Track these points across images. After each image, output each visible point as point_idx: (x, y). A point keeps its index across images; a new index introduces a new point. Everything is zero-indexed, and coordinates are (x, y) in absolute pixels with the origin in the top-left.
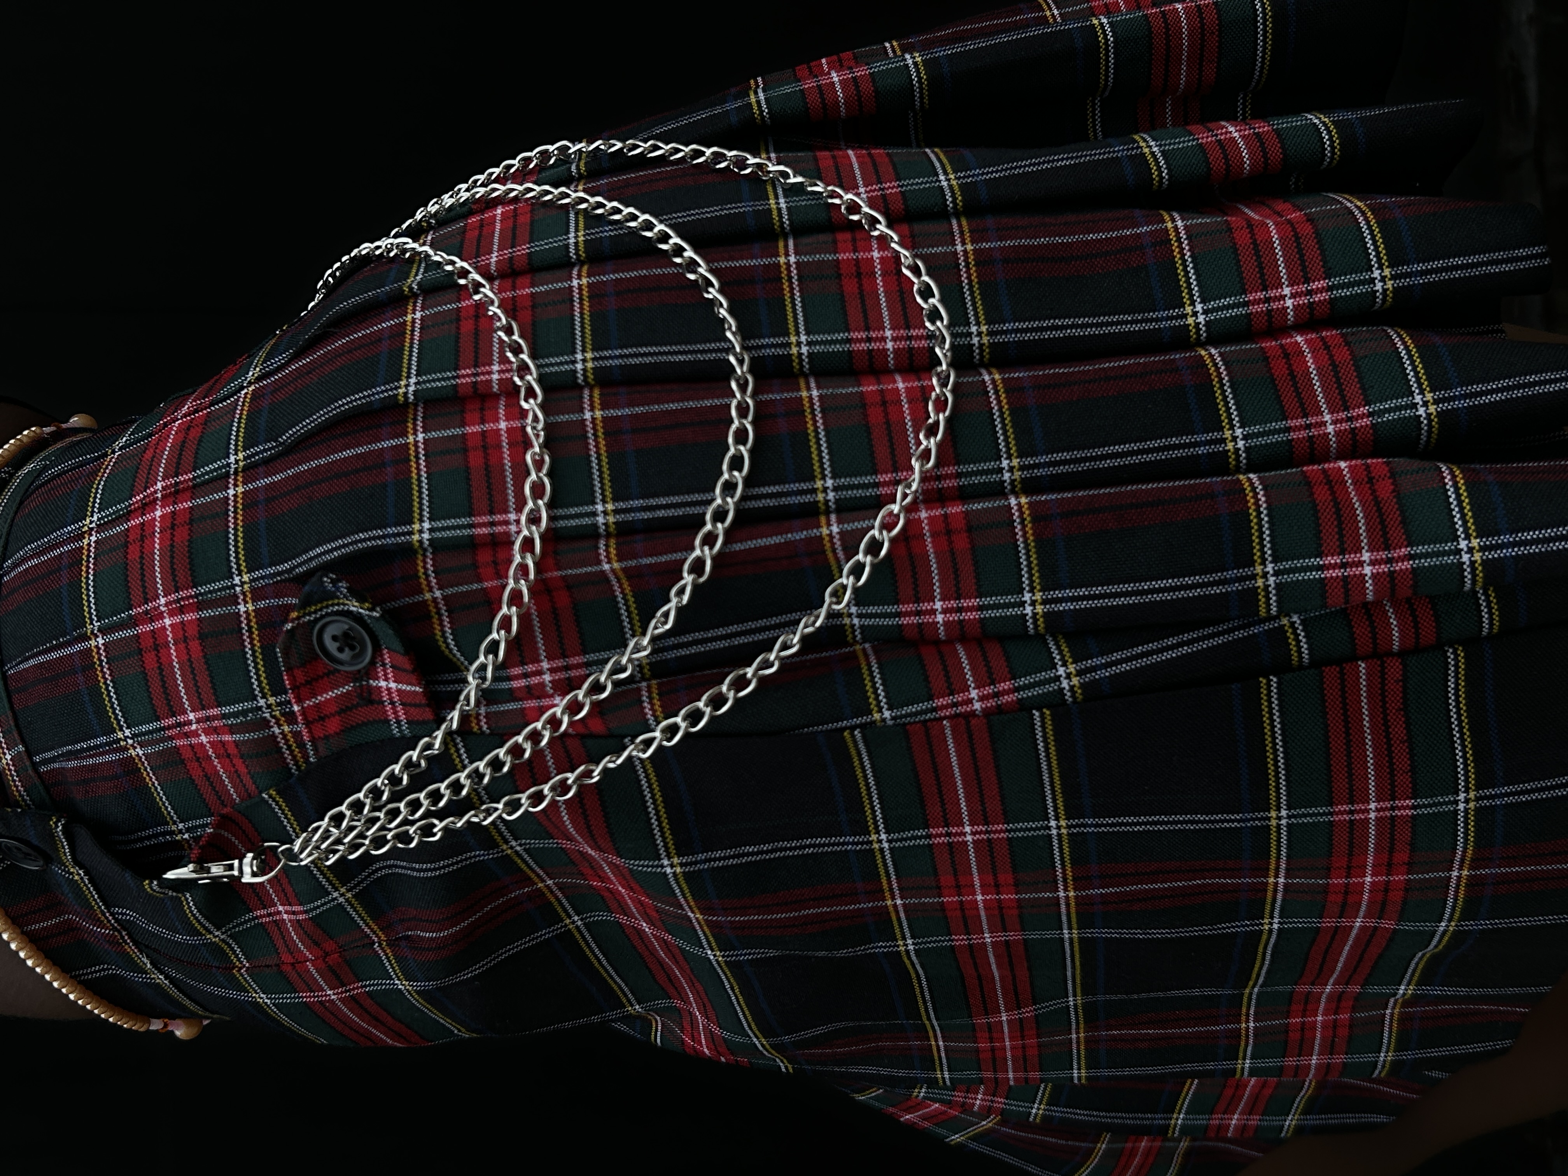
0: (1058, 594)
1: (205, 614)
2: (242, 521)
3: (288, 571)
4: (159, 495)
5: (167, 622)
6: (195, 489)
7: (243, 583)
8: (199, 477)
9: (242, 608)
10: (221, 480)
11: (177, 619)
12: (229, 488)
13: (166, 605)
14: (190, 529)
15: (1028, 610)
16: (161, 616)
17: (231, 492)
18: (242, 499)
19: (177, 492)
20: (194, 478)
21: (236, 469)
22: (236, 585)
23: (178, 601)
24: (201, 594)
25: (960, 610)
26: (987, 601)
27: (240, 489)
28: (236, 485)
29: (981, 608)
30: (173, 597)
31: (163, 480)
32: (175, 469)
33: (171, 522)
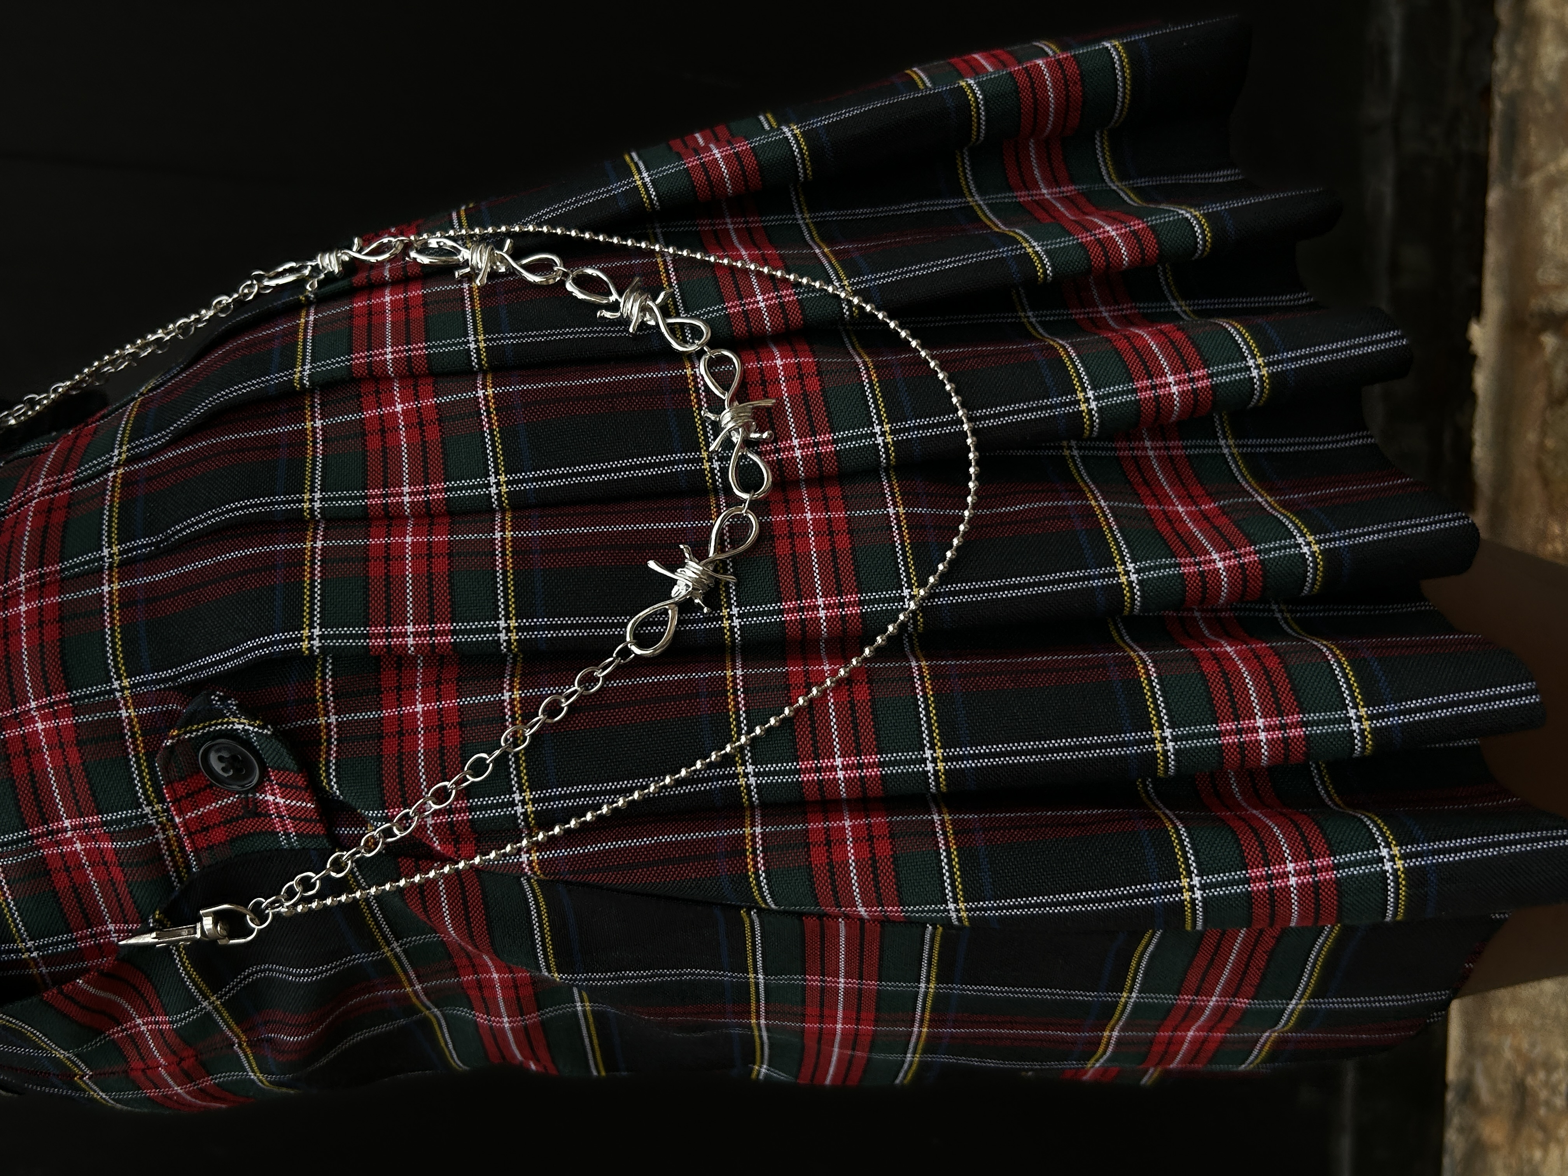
0: (959, 751)
1: (82, 719)
2: (120, 620)
3: (174, 678)
4: (23, 588)
5: (40, 726)
6: (64, 583)
7: (122, 689)
8: (66, 569)
9: (124, 714)
10: (94, 576)
11: (52, 724)
12: (103, 585)
13: (38, 708)
14: (60, 627)
15: (930, 767)
16: (32, 720)
17: (106, 588)
18: (119, 596)
19: (43, 585)
20: (62, 570)
21: (111, 564)
22: (115, 689)
23: (51, 705)
24: (76, 698)
25: (860, 766)
26: (888, 757)
27: (116, 586)
28: (111, 582)
29: (881, 764)
30: (45, 701)
31: (27, 571)
32: (39, 558)
33: (38, 618)
